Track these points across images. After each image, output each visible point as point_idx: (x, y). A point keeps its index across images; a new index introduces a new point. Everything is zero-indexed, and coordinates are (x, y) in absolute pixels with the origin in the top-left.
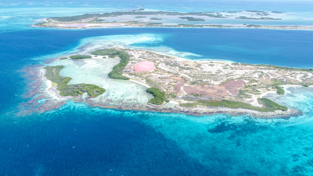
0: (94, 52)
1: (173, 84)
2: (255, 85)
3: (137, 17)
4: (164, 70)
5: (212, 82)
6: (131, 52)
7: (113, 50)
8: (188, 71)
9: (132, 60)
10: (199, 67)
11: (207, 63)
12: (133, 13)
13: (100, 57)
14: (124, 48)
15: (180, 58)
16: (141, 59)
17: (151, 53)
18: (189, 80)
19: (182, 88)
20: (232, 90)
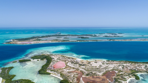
0: (33, 57)
1: (76, 76)
2: (122, 74)
3: (57, 38)
4: (71, 67)
5: (98, 73)
6: (53, 56)
7: (43, 56)
8: (84, 67)
9: (53, 61)
10: (90, 64)
11: (94, 61)
12: (56, 36)
13: (36, 60)
14: (49, 54)
15: (79, 59)
16: (58, 60)
17: (63, 56)
18: (85, 72)
19: (81, 79)
20: (110, 78)
